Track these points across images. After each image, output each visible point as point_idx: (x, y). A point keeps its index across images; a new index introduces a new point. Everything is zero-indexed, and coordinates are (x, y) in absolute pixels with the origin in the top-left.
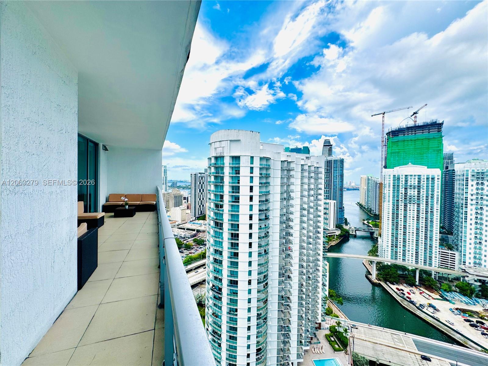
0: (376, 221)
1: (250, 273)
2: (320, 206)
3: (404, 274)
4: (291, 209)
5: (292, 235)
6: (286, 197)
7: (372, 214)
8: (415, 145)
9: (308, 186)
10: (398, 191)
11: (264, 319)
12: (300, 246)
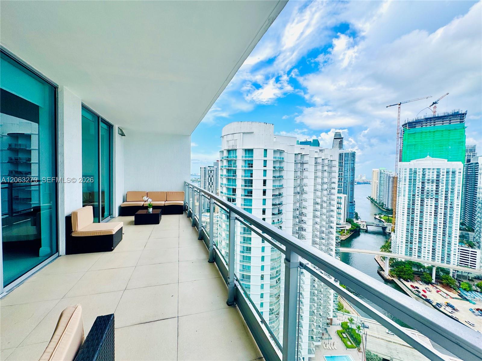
0: (388, 216)
1: (263, 268)
2: (333, 200)
3: (419, 270)
4: (304, 203)
5: (305, 230)
6: (300, 192)
7: (384, 209)
8: (434, 136)
9: (322, 180)
10: (414, 185)
11: (277, 314)
12: (312, 241)
